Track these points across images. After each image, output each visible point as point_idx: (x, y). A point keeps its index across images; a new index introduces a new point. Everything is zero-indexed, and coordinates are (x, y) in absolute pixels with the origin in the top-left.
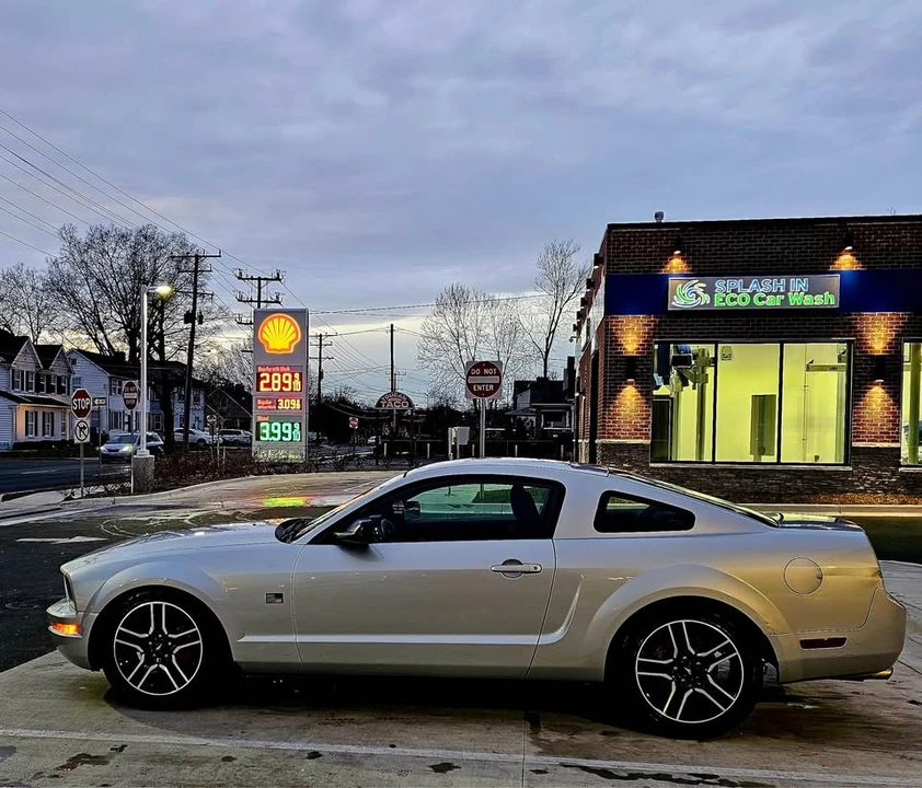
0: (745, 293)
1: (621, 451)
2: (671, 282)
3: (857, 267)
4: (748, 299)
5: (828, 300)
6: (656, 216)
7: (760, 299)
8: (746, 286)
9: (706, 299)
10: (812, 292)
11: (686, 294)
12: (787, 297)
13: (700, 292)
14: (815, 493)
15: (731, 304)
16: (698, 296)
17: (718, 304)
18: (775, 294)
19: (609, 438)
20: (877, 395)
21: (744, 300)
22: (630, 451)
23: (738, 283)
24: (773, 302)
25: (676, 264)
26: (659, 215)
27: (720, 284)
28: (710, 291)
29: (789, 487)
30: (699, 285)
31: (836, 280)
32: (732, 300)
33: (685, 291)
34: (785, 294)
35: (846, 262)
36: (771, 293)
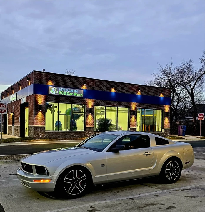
0: (65, 92)
1: (38, 128)
2: (49, 87)
3: (86, 89)
4: (66, 93)
5: (81, 95)
6: (43, 70)
7: (68, 93)
8: (65, 90)
9: (57, 92)
10: (78, 93)
11: (53, 91)
12: (74, 94)
13: (56, 90)
14: (79, 137)
15: (63, 94)
16: (55, 91)
17: (60, 94)
18: (71, 93)
19: (35, 125)
20: (90, 116)
21: (65, 93)
22: (40, 128)
23: (64, 89)
24: (71, 94)
25: (50, 83)
26: (44, 70)
27: (60, 89)
28: (58, 90)
29: (74, 136)
30: (55, 89)
31: (83, 91)
32: (63, 93)
33: (52, 90)
34: (73, 93)
35: (84, 87)
36: (70, 92)
